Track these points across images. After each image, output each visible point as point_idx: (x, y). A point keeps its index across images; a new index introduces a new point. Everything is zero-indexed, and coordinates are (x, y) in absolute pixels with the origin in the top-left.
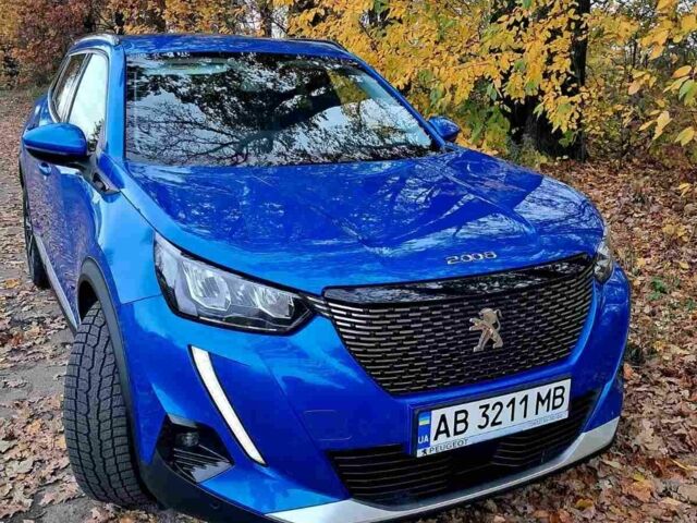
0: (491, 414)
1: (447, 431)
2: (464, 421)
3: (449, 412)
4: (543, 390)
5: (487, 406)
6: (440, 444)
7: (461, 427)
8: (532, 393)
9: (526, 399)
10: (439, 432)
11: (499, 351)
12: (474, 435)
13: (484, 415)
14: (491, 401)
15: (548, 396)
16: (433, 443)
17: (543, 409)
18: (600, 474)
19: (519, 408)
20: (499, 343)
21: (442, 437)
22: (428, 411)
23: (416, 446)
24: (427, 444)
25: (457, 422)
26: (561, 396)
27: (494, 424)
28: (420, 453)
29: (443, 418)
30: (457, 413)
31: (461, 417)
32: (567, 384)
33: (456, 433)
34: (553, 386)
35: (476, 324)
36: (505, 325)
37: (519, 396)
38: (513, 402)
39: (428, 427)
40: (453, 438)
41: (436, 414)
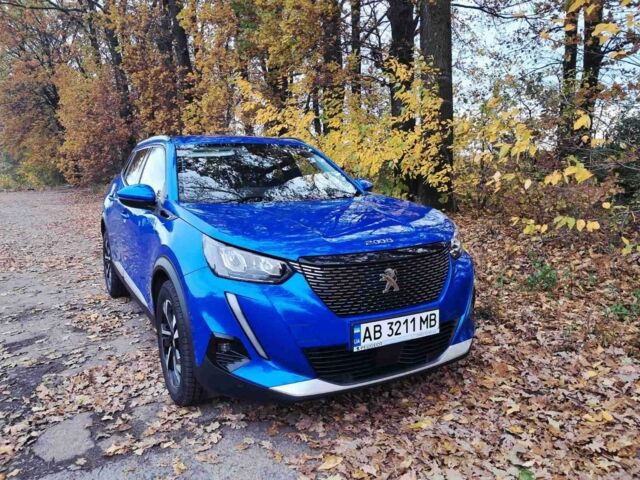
0: (395, 328)
1: (370, 337)
2: (379, 331)
3: (371, 325)
4: (424, 315)
5: (392, 323)
6: (366, 345)
7: (378, 335)
8: (417, 317)
9: (414, 320)
10: (365, 338)
11: (396, 293)
12: (386, 340)
13: (390, 328)
14: (394, 320)
15: (427, 319)
16: (363, 344)
17: (424, 326)
18: (465, 377)
19: (411, 326)
20: (397, 289)
21: (367, 340)
22: (358, 325)
23: (353, 345)
24: (359, 344)
25: (375, 332)
26: (434, 320)
27: (396, 334)
28: (355, 350)
29: (367, 329)
30: (375, 326)
31: (378, 329)
32: (437, 312)
33: (375, 339)
34: (429, 313)
35: (383, 277)
36: (399, 277)
37: (410, 318)
38: (406, 321)
39: (359, 334)
40: (374, 341)
41: (364, 327)
